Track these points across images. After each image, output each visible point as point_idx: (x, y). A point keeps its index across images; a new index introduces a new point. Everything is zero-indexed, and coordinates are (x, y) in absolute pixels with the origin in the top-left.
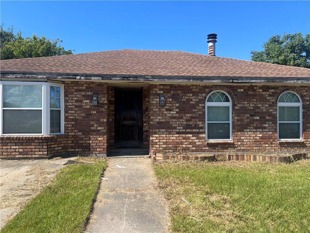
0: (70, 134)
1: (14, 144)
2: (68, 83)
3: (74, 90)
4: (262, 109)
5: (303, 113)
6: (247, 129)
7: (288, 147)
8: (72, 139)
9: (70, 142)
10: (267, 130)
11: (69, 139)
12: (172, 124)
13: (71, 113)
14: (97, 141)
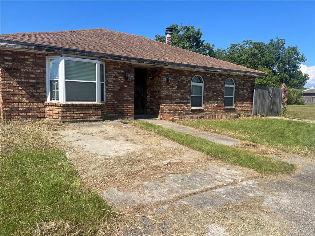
0: (109, 102)
1: (76, 110)
2: (108, 62)
3: (112, 68)
4: (218, 88)
5: (235, 91)
6: (210, 100)
7: (228, 111)
8: (111, 106)
9: (110, 109)
10: (219, 101)
11: (109, 106)
12: (173, 97)
13: (110, 86)
14: (128, 108)
